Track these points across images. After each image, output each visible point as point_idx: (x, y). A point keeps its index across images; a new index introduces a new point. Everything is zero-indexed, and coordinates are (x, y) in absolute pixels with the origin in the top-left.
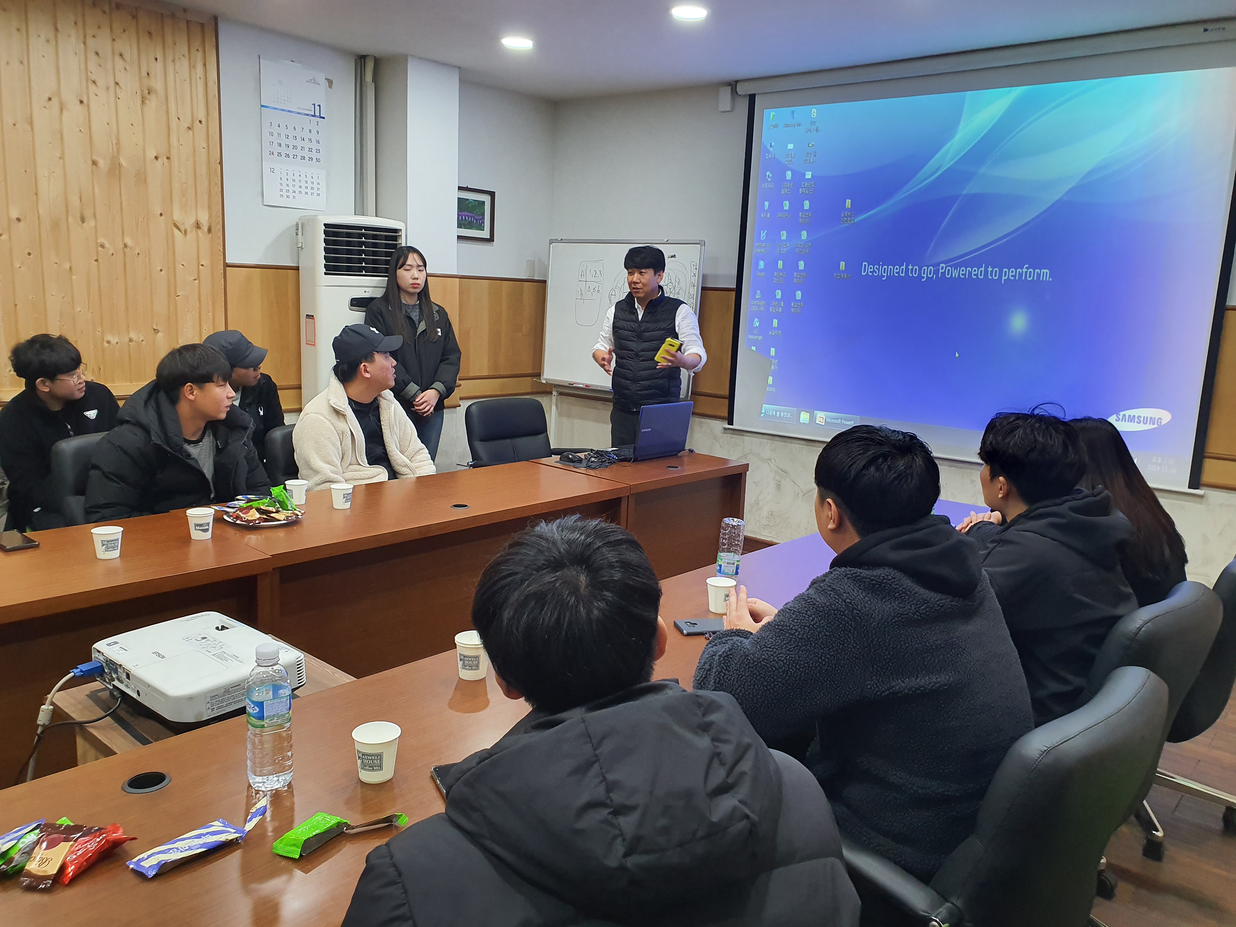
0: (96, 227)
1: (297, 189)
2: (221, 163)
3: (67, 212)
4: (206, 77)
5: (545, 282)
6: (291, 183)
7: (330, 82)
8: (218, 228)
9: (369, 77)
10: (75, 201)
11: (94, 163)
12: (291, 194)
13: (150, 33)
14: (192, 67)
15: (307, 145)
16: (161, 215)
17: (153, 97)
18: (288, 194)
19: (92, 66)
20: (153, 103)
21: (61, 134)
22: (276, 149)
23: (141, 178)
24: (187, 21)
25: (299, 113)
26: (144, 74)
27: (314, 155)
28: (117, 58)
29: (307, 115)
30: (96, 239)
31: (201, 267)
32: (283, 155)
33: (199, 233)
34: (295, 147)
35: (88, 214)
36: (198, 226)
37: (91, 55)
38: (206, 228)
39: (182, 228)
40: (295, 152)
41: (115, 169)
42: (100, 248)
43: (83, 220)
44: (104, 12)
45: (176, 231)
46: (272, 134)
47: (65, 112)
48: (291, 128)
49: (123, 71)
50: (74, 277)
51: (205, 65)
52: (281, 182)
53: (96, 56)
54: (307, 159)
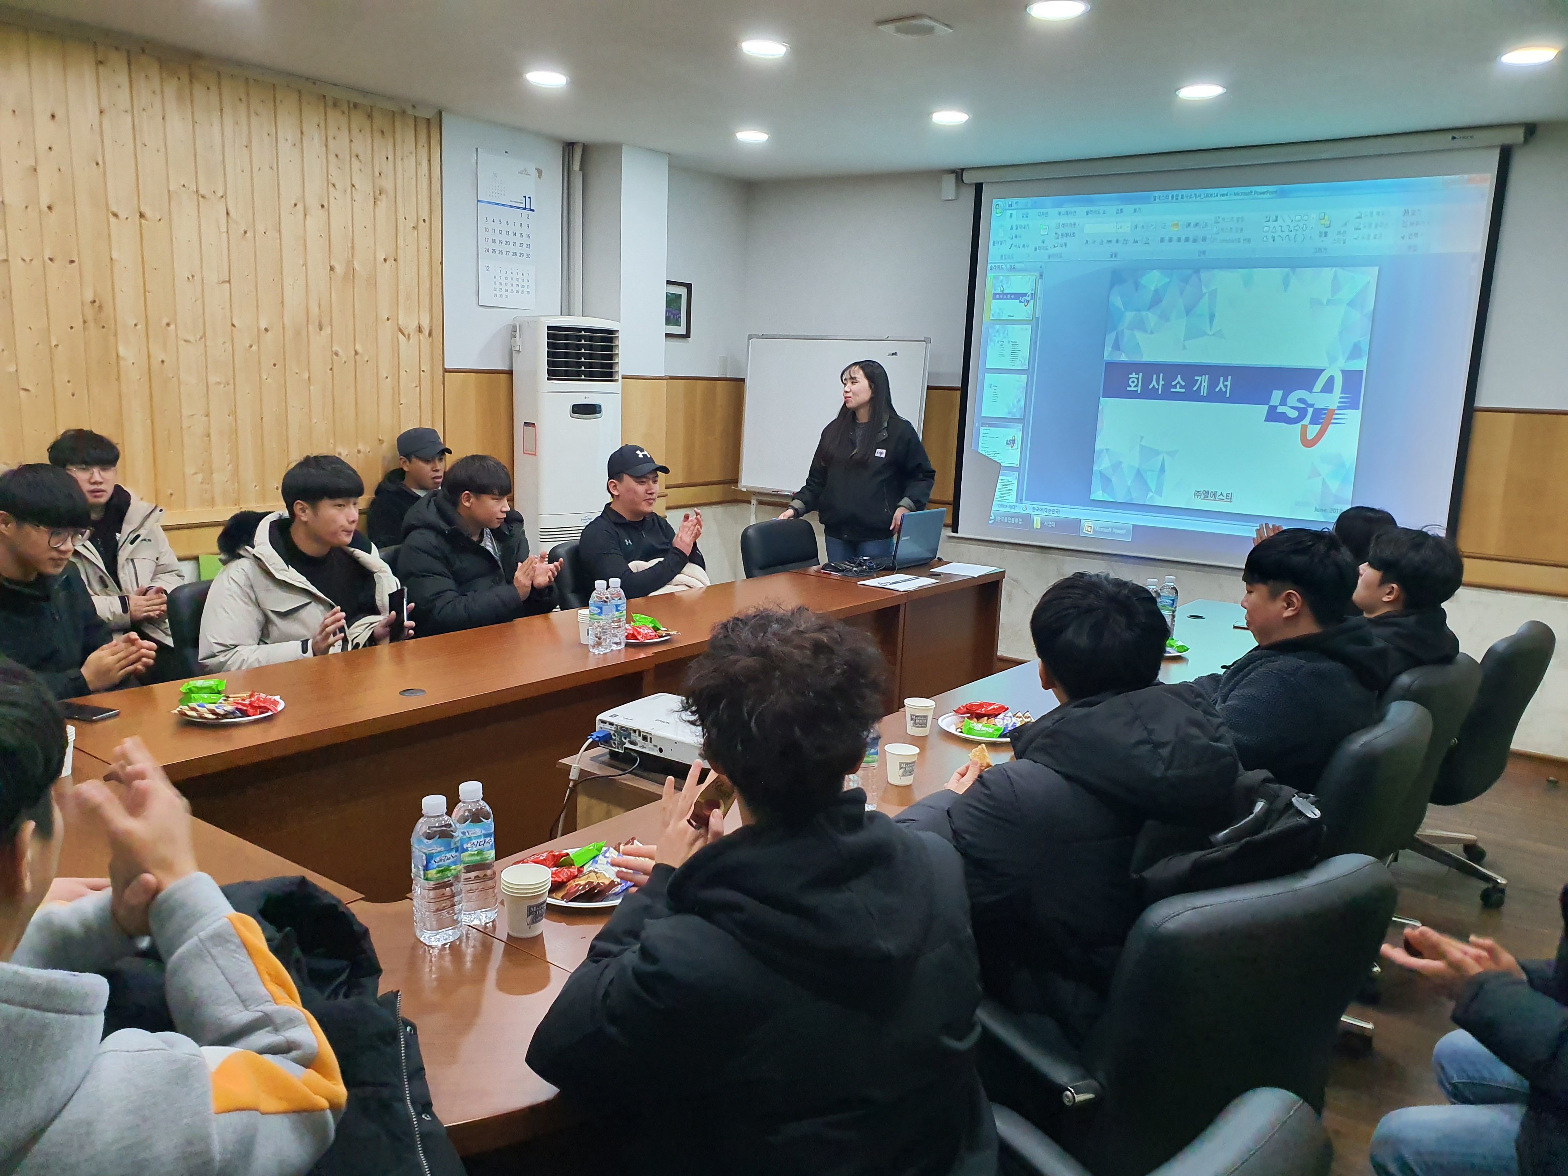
0: (332, 334)
1: (509, 288)
2: (442, 263)
3: (308, 321)
4: (430, 174)
5: (743, 380)
6: (503, 281)
7: (540, 172)
8: (437, 332)
9: (576, 166)
10: (314, 310)
11: (332, 268)
12: (503, 293)
13: (382, 132)
14: (418, 163)
15: (518, 239)
16: (388, 319)
17: (384, 196)
18: (501, 293)
19: (333, 170)
20: (383, 204)
21: (305, 241)
22: (491, 246)
23: (372, 283)
24: (415, 117)
25: (511, 207)
26: (377, 174)
27: (525, 251)
28: (354, 159)
29: (518, 208)
30: (332, 346)
31: (422, 372)
32: (497, 252)
33: (421, 338)
34: (507, 243)
35: (325, 321)
36: (420, 330)
37: (332, 158)
38: (427, 332)
39: (406, 334)
40: (507, 248)
41: (350, 273)
42: (335, 357)
43: (321, 329)
44: (344, 113)
45: (401, 335)
46: (487, 230)
47: (308, 217)
48: (504, 223)
49: (359, 172)
50: (312, 387)
51: (429, 161)
52: (495, 280)
53: (336, 158)
54: (518, 254)
